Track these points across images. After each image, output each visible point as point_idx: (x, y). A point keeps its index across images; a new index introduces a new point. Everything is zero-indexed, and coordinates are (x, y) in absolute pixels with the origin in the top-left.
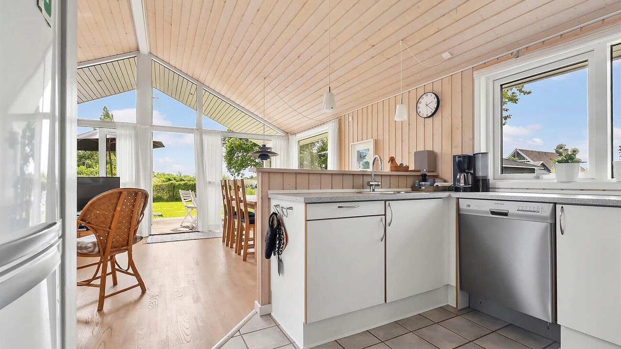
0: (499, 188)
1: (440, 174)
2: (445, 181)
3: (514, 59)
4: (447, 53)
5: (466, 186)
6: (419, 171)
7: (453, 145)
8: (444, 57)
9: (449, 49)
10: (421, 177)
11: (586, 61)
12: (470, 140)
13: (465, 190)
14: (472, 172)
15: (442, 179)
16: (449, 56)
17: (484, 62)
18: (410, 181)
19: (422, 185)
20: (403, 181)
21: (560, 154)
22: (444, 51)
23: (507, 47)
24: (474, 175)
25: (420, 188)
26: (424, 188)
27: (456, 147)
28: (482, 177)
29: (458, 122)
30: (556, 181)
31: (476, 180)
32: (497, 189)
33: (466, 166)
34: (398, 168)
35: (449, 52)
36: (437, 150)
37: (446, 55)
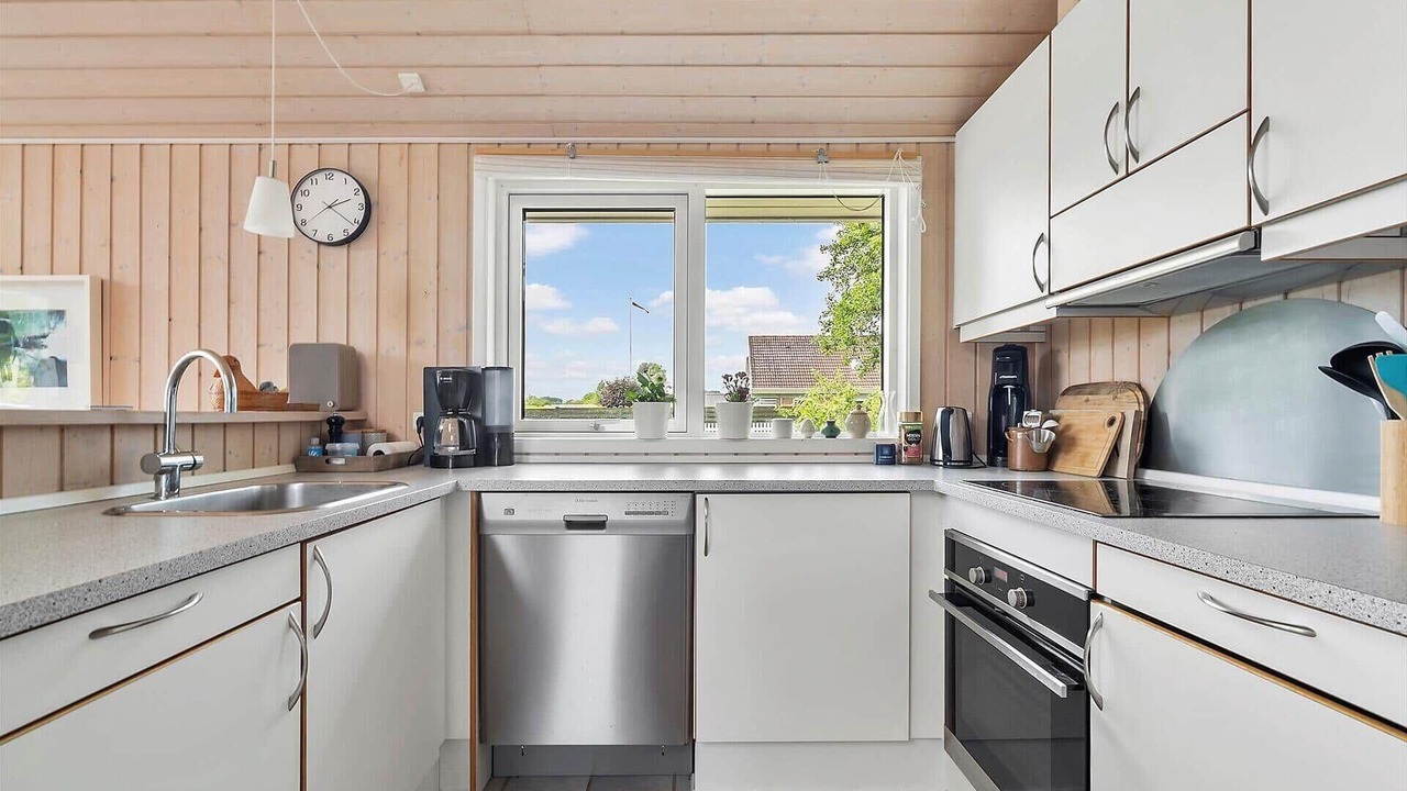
0: (528, 454)
1: (372, 418)
2: (390, 438)
3: (567, 160)
4: (416, 75)
5: (462, 453)
6: (314, 408)
7: (413, 339)
8: (405, 85)
9: (423, 66)
10: (326, 428)
11: (672, 210)
12: (460, 330)
13: (459, 463)
14: (479, 414)
15: (384, 431)
16: (420, 88)
17: (497, 140)
18: (290, 442)
19: (335, 453)
20: (266, 441)
21: (645, 383)
22: (410, 67)
23: (553, 125)
24: (480, 422)
25: (327, 461)
26: (340, 461)
27: (421, 343)
28: (501, 427)
29: (426, 279)
30: (634, 437)
31: (486, 435)
32: (525, 456)
33: (461, 398)
34: (252, 397)
35: (421, 76)
36: (362, 343)
37: (410, 81)
